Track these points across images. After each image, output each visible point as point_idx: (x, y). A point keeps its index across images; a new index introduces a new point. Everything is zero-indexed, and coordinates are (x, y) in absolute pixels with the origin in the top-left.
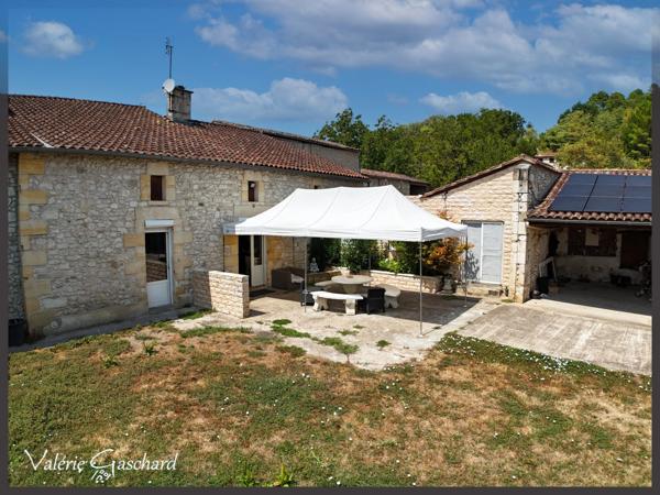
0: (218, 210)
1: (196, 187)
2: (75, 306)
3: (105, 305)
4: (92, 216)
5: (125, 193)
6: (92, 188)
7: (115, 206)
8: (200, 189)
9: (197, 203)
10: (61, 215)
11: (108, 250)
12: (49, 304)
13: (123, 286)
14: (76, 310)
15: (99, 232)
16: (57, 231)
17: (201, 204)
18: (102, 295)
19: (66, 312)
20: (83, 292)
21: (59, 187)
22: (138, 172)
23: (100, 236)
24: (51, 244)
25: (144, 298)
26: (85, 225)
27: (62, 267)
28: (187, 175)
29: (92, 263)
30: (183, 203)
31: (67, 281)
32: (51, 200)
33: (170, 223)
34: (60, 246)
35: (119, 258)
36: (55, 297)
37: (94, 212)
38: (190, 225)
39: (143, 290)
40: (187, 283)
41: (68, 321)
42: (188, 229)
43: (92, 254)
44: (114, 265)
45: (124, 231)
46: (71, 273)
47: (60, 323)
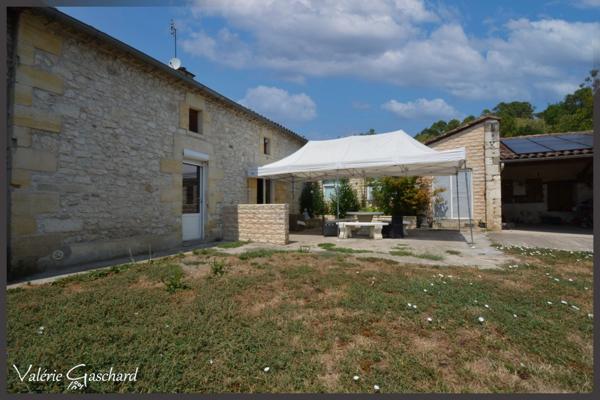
0: (243, 155)
1: (227, 130)
2: (94, 232)
3: (134, 234)
4: (125, 128)
5: (164, 115)
6: (126, 96)
7: (152, 125)
8: (229, 133)
9: (227, 145)
10: (84, 116)
11: (143, 171)
12: (53, 226)
13: (157, 214)
14: (94, 237)
15: (132, 148)
16: (76, 134)
17: (231, 147)
18: (132, 221)
19: (79, 238)
20: (107, 215)
21: (82, 80)
22: (177, 97)
23: (134, 153)
24: (65, 147)
25: (178, 229)
26: (116, 136)
27: (79, 179)
28: (220, 116)
29: (121, 182)
30: (217, 141)
31: (86, 198)
32: (70, 93)
33: (205, 157)
34: (79, 153)
35: (155, 183)
36: (63, 218)
37: (128, 124)
38: (222, 163)
39: (178, 220)
40: (218, 218)
41: (80, 250)
42: (221, 167)
43: (123, 171)
44: (149, 188)
45: (161, 153)
46: (92, 189)
47: (68, 253)
